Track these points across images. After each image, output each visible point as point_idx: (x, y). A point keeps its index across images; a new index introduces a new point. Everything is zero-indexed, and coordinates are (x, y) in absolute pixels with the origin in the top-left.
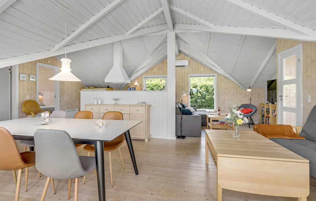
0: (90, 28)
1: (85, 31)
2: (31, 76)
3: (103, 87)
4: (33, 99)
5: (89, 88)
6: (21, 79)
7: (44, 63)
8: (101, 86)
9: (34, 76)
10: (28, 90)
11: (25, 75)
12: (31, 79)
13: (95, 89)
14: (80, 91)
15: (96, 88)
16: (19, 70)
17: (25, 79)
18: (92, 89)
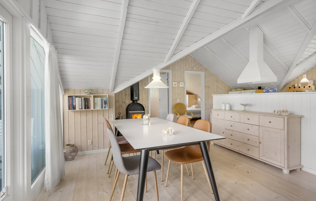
0: (186, 29)
1: (184, 35)
2: (180, 83)
3: (254, 88)
4: (182, 102)
5: (237, 90)
6: (173, 86)
7: (190, 70)
8: (251, 87)
9: (183, 83)
10: (179, 95)
11: (176, 83)
12: (180, 86)
13: (242, 91)
14: (212, 95)
15: (244, 89)
16: (172, 79)
17: (176, 86)
18: (239, 92)
